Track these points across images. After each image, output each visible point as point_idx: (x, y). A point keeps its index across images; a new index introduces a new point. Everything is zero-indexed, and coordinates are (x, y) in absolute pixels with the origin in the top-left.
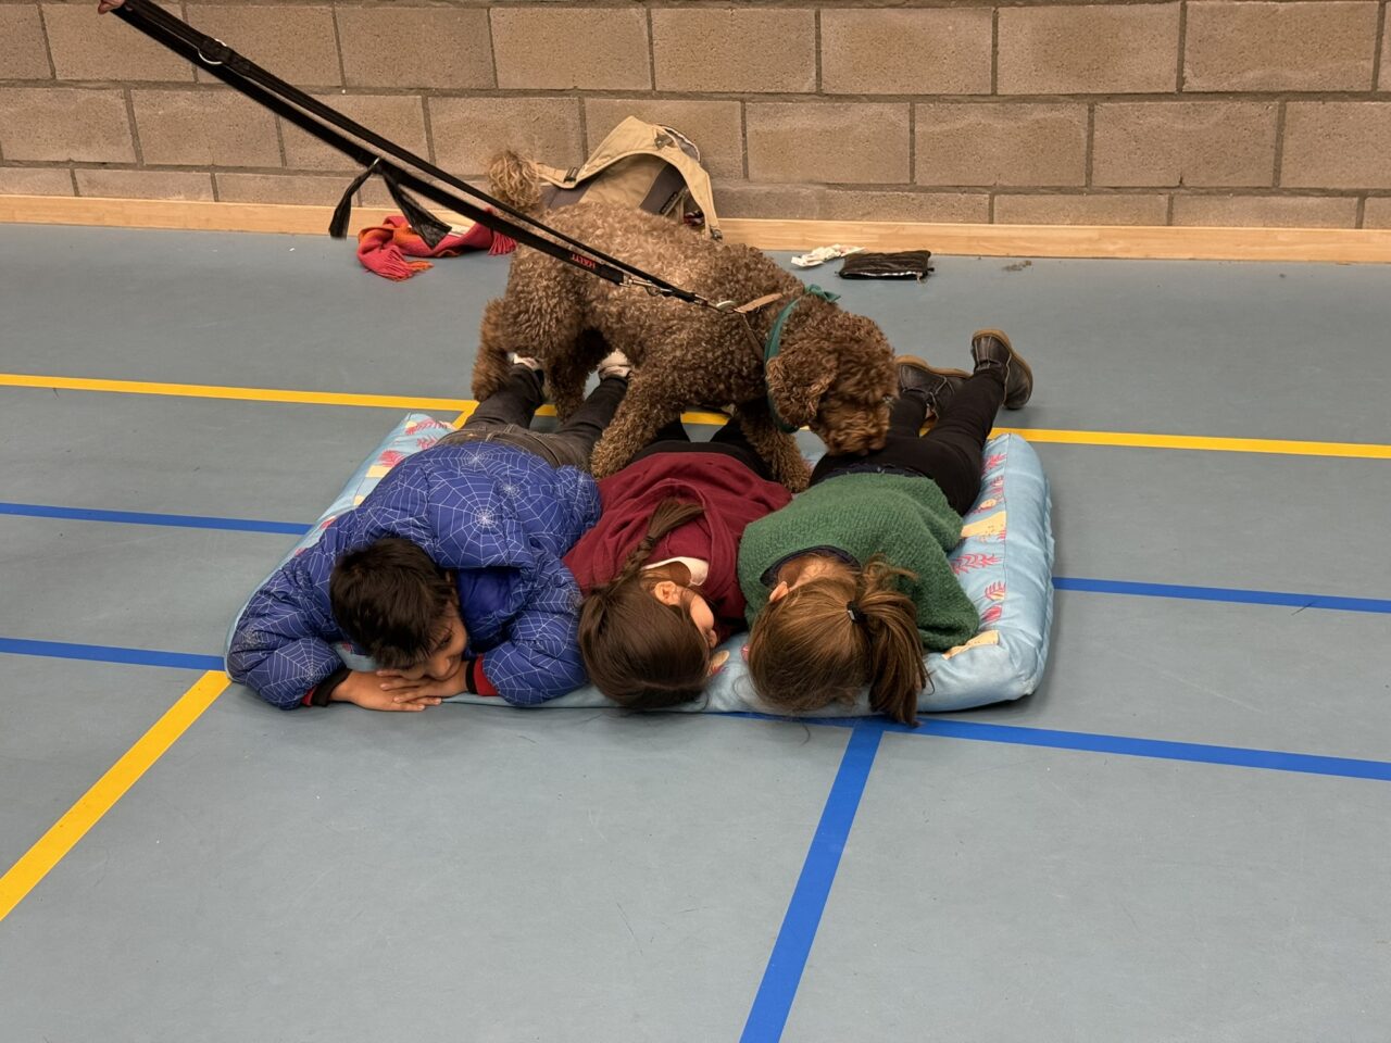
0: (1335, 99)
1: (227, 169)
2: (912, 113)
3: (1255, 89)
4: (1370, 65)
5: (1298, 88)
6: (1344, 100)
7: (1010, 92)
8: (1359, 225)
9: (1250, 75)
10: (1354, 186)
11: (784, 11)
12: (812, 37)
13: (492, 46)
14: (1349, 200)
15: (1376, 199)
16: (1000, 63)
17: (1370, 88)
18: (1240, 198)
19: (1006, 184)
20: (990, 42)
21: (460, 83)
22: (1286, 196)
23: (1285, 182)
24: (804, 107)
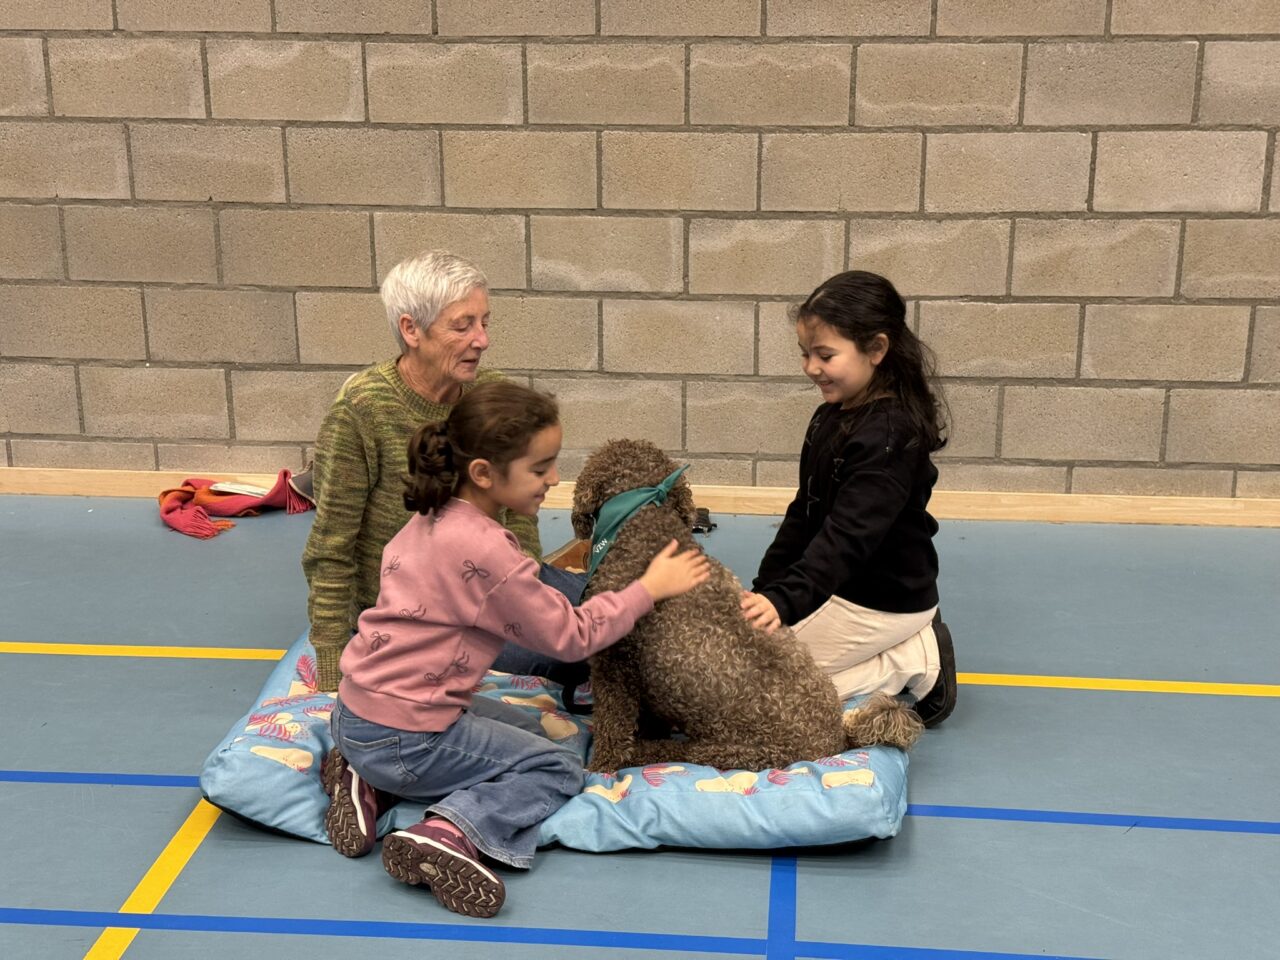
0: (1046, 384)
1: (23, 436)
2: (684, 389)
3: (978, 375)
4: (1073, 357)
5: (1014, 375)
6: (1053, 385)
7: (771, 373)
8: (1068, 490)
9: (974, 363)
10: (1063, 457)
11: (570, 300)
12: (595, 323)
13: (296, 325)
14: (1059, 469)
15: (1082, 469)
16: (761, 349)
17: (1074, 376)
18: (968, 466)
19: (767, 451)
20: (752, 330)
21: (263, 358)
22: (1006, 465)
23: (1005, 454)
24: (586, 383)
